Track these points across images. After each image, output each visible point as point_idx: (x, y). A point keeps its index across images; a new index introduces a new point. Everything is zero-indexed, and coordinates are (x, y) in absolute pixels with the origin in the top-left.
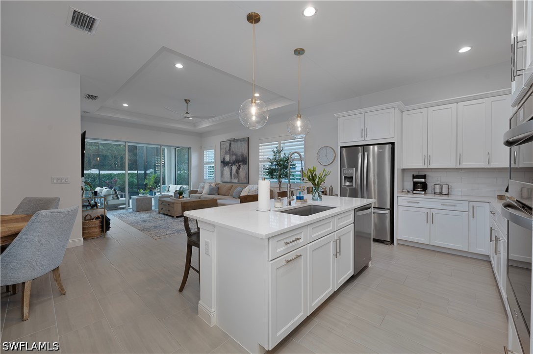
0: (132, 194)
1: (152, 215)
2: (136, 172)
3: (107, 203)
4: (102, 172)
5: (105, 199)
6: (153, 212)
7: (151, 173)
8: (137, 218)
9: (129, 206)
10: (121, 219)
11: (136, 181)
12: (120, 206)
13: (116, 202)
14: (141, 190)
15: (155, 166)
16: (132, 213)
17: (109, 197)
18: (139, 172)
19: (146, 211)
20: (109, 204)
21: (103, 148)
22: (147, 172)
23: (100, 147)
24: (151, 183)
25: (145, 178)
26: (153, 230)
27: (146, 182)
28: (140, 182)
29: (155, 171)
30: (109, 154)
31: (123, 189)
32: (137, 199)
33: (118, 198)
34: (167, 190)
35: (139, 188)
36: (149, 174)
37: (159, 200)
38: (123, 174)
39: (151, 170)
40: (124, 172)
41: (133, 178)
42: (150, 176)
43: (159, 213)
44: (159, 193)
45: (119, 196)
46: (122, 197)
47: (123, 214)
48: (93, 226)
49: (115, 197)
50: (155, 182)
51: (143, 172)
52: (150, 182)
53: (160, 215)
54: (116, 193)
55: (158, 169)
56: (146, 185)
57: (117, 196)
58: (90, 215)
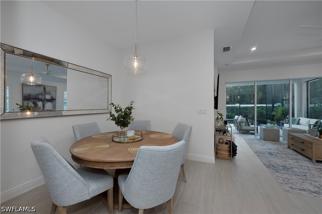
0: (260, 122)
1: (280, 148)
2: (265, 105)
3: (241, 127)
4: (242, 106)
5: (240, 125)
6: (281, 144)
7: (279, 106)
8: (264, 147)
9: (257, 133)
10: (249, 144)
11: (265, 112)
12: (251, 132)
13: (247, 128)
14: (269, 121)
15: (283, 100)
16: (259, 140)
17: (242, 123)
18: (268, 105)
19: (273, 141)
20: (242, 129)
21: (243, 90)
22: (275, 105)
23: (241, 90)
24: (279, 115)
25: (273, 110)
26: (282, 171)
27: (273, 113)
28: (268, 113)
29: (283, 104)
30: (246, 94)
31: (253, 119)
32: (264, 129)
33: (249, 125)
34: (297, 122)
35: (267, 118)
36: (277, 107)
37: (289, 135)
38: (253, 107)
39: (279, 104)
40: (253, 105)
41: (263, 110)
42: (277, 109)
43: (289, 147)
44: (288, 125)
45: (250, 124)
46: (252, 124)
47: (252, 140)
48: (223, 149)
49: (247, 124)
50: (283, 114)
51: (271, 105)
52: (278, 113)
53: (291, 152)
54: (247, 121)
55: (286, 102)
56: (273, 116)
57: (248, 123)
58: (223, 139)
